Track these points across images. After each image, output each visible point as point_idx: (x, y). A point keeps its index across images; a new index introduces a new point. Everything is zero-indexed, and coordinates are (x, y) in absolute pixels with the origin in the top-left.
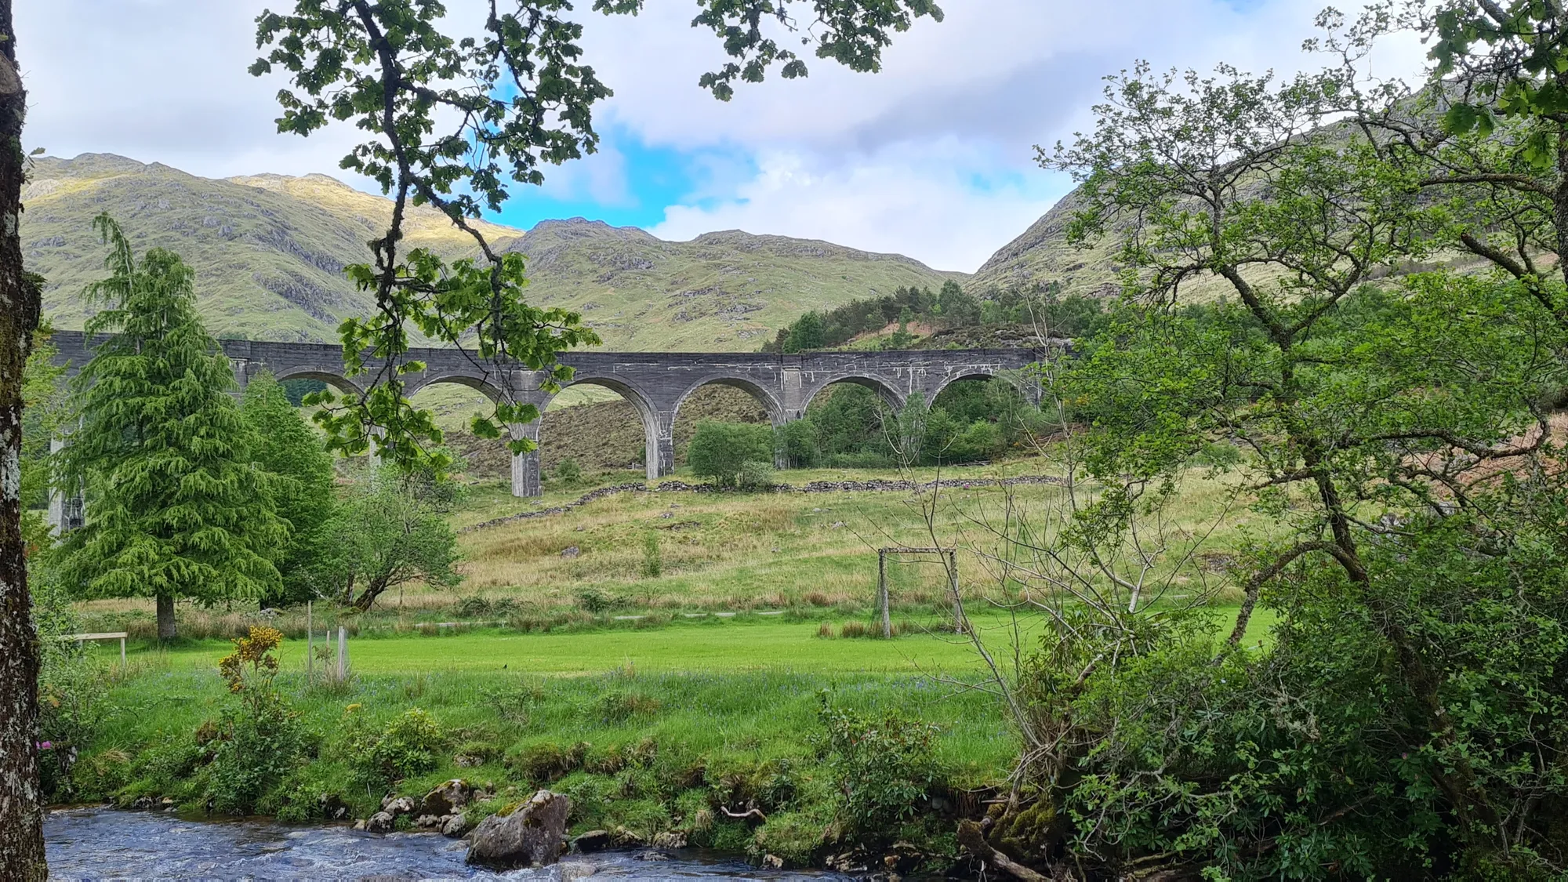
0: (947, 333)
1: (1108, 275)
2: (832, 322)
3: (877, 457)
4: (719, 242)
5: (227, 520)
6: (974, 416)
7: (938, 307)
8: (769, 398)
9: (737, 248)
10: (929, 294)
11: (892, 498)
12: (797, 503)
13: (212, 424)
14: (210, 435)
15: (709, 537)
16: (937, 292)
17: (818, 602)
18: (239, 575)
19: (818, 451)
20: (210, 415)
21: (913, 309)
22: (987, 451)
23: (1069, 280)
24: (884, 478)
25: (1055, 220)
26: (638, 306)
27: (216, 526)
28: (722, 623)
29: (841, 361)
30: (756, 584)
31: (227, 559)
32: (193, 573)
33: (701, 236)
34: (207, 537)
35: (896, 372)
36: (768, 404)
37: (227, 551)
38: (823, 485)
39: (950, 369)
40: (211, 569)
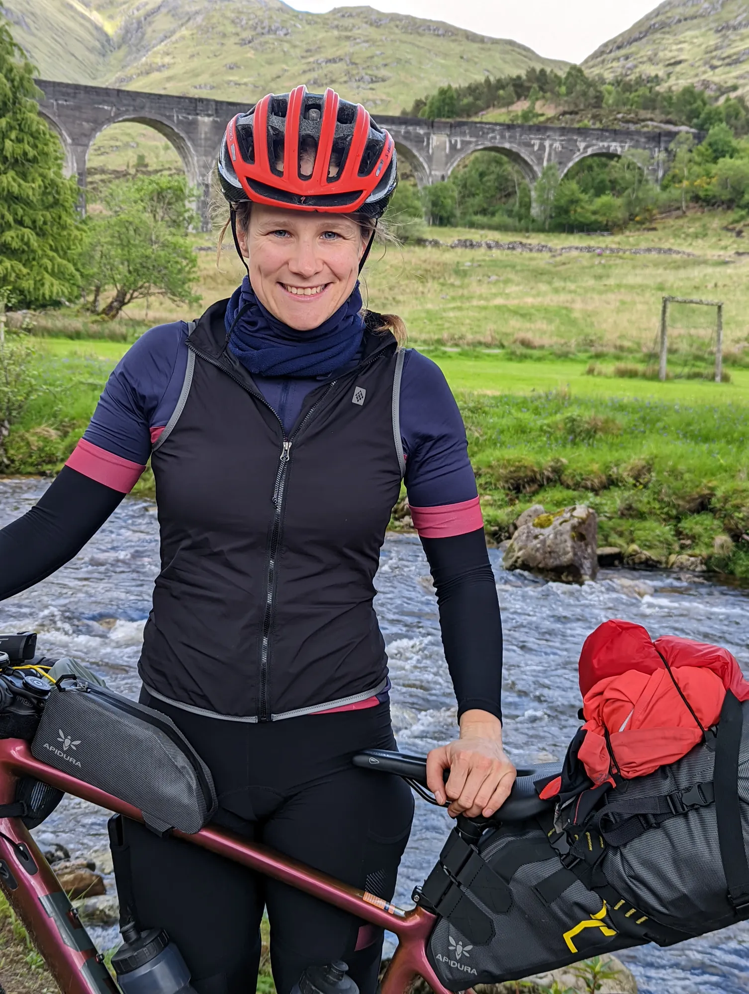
0: (571, 113)
1: (705, 72)
2: (465, 96)
3: (509, 221)
4: (351, 16)
5: (34, 222)
6: (600, 191)
7: (563, 89)
8: (418, 160)
9: (366, 23)
10: (556, 76)
11: (531, 259)
12: (449, 257)
13: (21, 130)
14: (19, 140)
15: (378, 281)
16: (562, 74)
17: (526, 344)
18: (47, 276)
19: (458, 213)
20: (18, 120)
21: (541, 89)
22: (610, 223)
23: (669, 75)
24: (524, 241)
25: (659, 18)
26: (275, 70)
27: (25, 227)
28: (450, 357)
29: (486, 131)
30: (447, 325)
31: (34, 259)
32: (7, 269)
33: (335, 9)
34: (17, 236)
35: (533, 145)
36: (417, 166)
37: (34, 251)
38: (468, 243)
39: (582, 145)
40: (21, 266)
